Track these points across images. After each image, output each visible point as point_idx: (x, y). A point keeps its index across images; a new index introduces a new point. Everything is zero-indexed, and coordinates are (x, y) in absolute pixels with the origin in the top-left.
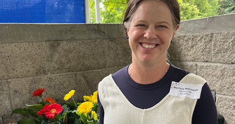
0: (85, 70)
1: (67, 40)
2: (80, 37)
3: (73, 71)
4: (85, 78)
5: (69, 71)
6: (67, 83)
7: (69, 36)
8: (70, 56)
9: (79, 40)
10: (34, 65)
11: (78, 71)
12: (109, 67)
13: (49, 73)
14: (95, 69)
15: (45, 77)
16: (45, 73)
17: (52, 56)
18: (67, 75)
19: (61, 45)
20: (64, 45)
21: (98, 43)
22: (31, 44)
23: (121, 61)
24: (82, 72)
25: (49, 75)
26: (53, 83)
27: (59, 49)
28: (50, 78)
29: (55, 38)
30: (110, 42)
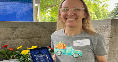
0: (30, 38)
1: (21, 28)
2: (27, 26)
3: (24, 39)
4: (30, 41)
5: (22, 39)
6: (21, 43)
7: (22, 26)
8: (22, 33)
9: (27, 27)
10: (4, 36)
11: (26, 39)
12: (42, 37)
13: (11, 39)
14: (35, 38)
15: (10, 41)
16: (9, 39)
17: (13, 33)
18: (21, 40)
19: (18, 29)
20: (19, 29)
21: (36, 29)
22: (2, 29)
23: (48, 35)
24: (28, 39)
25: (12, 40)
26: (14, 43)
27: (17, 30)
28: (12, 41)
29: (15, 27)
30: (43, 29)
